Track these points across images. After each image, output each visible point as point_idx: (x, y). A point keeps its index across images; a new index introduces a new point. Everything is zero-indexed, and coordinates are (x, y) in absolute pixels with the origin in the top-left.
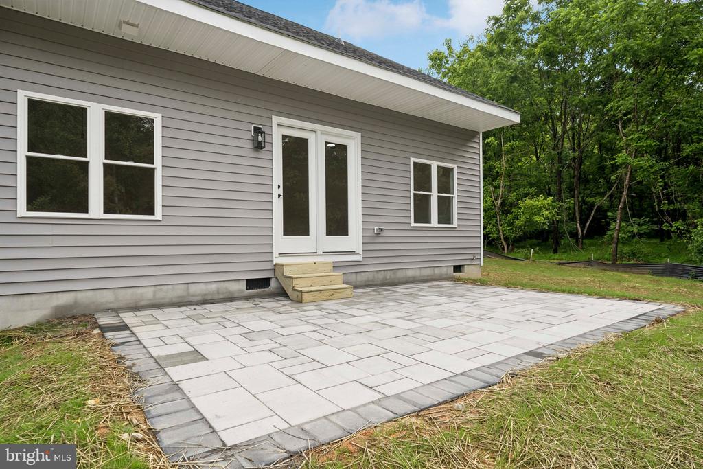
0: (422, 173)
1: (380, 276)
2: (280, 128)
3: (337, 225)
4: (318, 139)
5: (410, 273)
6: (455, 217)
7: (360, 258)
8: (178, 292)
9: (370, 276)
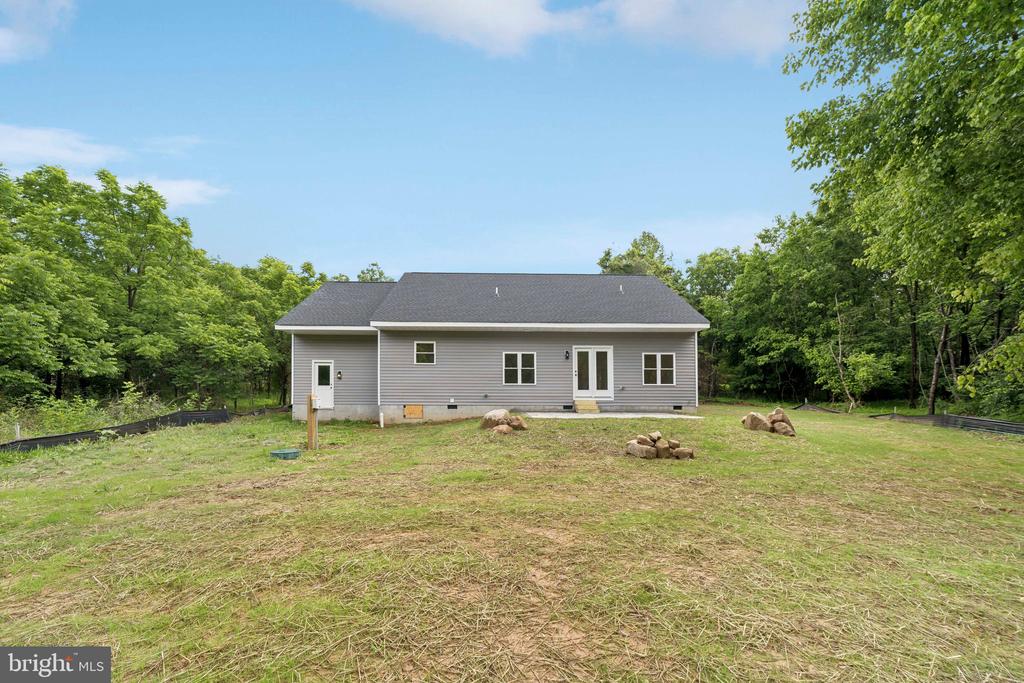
0: (650, 361)
1: (624, 408)
2: (576, 350)
3: (602, 384)
4: (592, 351)
5: (642, 408)
6: (675, 380)
7: (612, 399)
8: (540, 408)
9: (618, 408)
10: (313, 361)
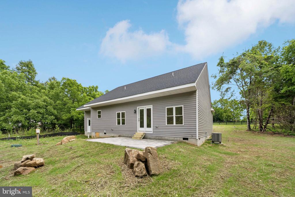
0: (170, 111)
1: (158, 137)
2: (139, 108)
3: (149, 126)
4: (145, 108)
5: (166, 138)
7: (152, 133)
8: (127, 135)
9: (155, 137)
10: (88, 119)
